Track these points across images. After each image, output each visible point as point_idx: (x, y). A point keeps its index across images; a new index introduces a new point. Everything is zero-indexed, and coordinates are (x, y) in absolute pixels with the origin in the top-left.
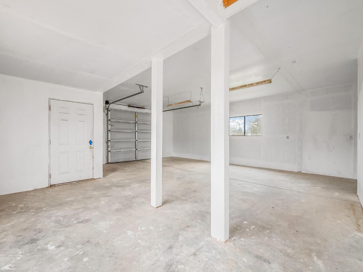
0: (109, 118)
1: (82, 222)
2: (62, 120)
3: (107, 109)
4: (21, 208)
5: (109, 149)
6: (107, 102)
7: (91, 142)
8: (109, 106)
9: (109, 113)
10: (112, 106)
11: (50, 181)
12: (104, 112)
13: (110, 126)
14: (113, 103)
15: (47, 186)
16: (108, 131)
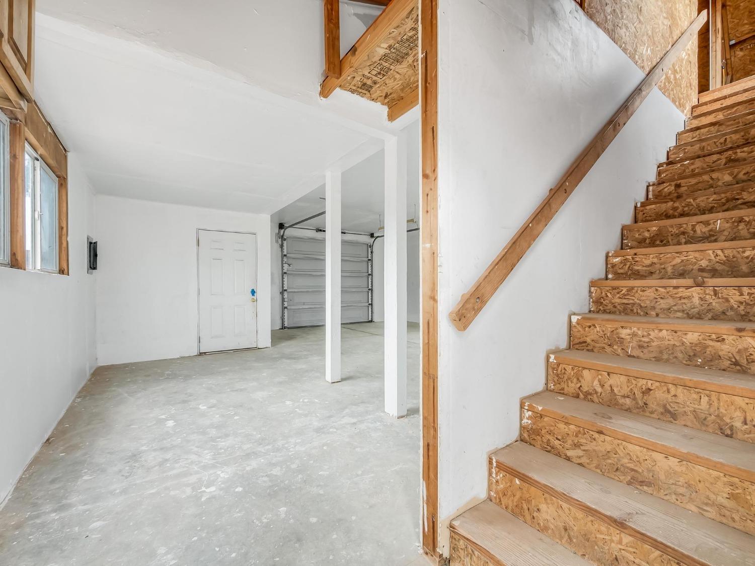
0: (285, 253)
1: (237, 390)
2: (214, 259)
3: (282, 236)
4: (168, 375)
5: (286, 304)
6: (281, 226)
7: (253, 292)
8: (284, 232)
9: (285, 243)
10: (289, 232)
11: (199, 347)
12: (277, 242)
13: (286, 266)
14: (291, 226)
15: (196, 354)
16: (284, 273)
